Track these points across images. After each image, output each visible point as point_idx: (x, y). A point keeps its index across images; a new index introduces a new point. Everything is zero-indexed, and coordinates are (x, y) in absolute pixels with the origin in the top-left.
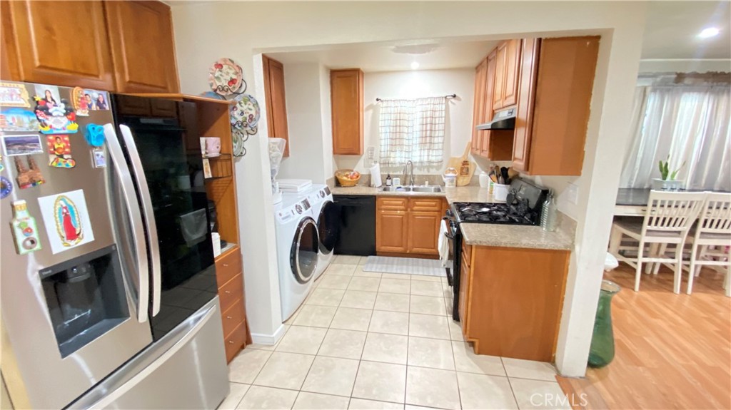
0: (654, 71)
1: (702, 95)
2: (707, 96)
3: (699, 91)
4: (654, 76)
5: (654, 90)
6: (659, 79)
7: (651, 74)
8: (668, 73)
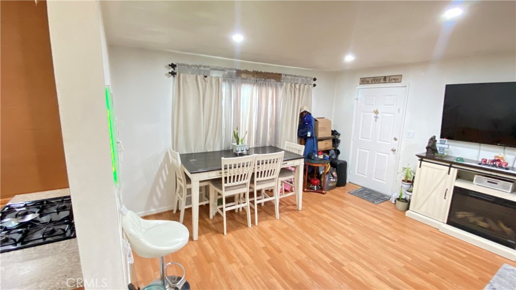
0: (223, 66)
1: (252, 86)
2: (255, 87)
3: (250, 83)
4: (223, 70)
5: (224, 80)
6: (226, 73)
7: (221, 68)
8: (231, 69)
